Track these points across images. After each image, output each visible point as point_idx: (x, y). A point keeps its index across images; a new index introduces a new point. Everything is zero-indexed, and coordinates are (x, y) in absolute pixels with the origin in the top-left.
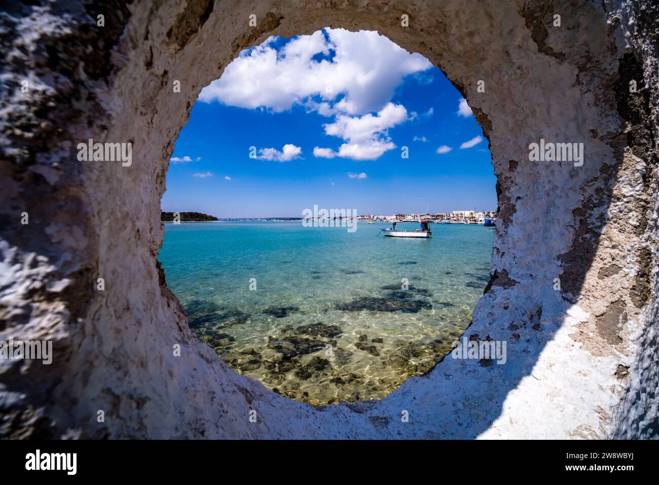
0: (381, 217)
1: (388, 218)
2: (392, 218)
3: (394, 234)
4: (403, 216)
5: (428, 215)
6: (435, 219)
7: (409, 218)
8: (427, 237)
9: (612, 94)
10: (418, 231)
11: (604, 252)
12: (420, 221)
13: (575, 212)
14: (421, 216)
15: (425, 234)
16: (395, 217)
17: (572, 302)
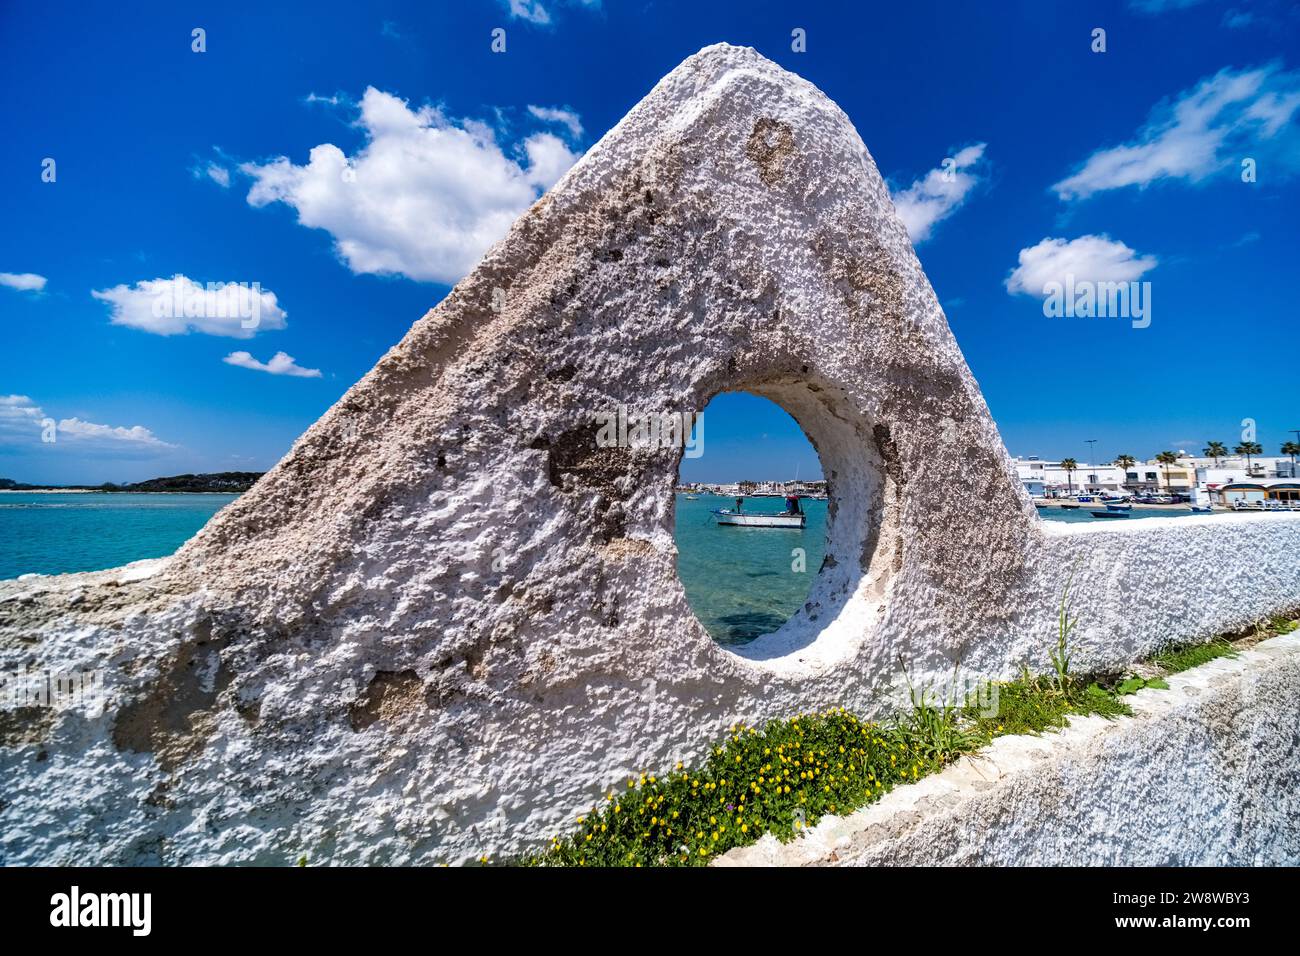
0: (711, 486)
1: (725, 488)
2: (732, 490)
3: (739, 520)
4: (753, 485)
5: (799, 483)
6: (812, 492)
7: (765, 489)
8: (801, 527)
9: (874, 444)
10: (783, 516)
11: (882, 539)
12: (784, 495)
13: (869, 511)
14: (786, 485)
15: (797, 522)
16: (736, 487)
17: (866, 573)
